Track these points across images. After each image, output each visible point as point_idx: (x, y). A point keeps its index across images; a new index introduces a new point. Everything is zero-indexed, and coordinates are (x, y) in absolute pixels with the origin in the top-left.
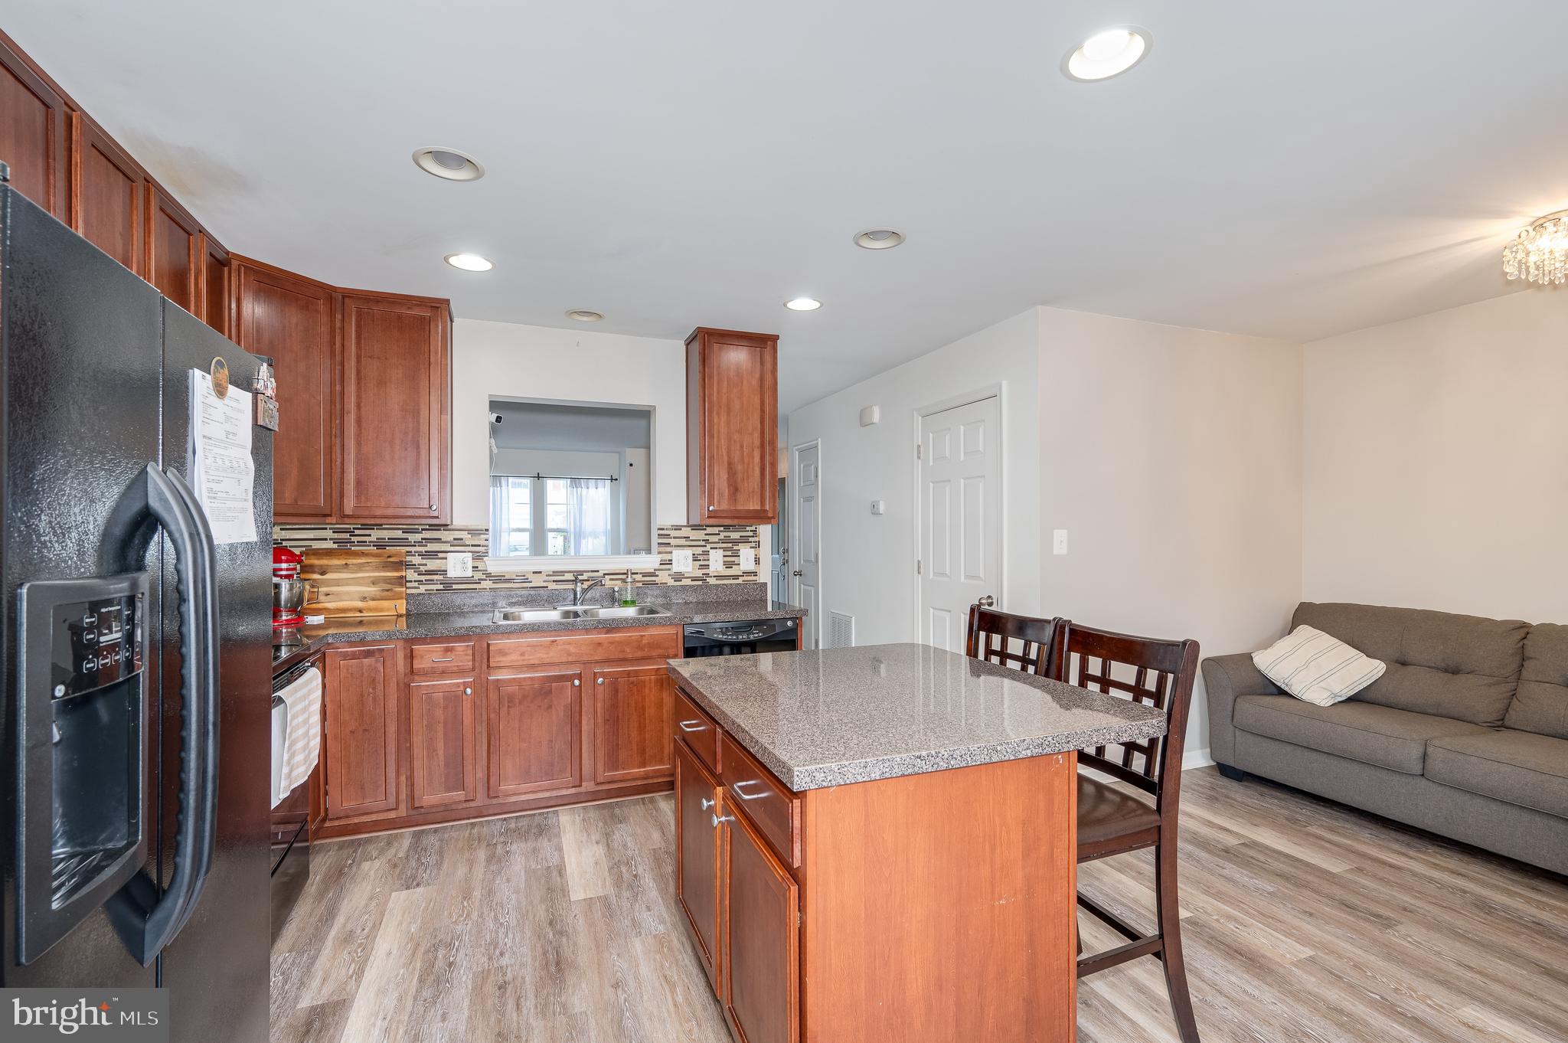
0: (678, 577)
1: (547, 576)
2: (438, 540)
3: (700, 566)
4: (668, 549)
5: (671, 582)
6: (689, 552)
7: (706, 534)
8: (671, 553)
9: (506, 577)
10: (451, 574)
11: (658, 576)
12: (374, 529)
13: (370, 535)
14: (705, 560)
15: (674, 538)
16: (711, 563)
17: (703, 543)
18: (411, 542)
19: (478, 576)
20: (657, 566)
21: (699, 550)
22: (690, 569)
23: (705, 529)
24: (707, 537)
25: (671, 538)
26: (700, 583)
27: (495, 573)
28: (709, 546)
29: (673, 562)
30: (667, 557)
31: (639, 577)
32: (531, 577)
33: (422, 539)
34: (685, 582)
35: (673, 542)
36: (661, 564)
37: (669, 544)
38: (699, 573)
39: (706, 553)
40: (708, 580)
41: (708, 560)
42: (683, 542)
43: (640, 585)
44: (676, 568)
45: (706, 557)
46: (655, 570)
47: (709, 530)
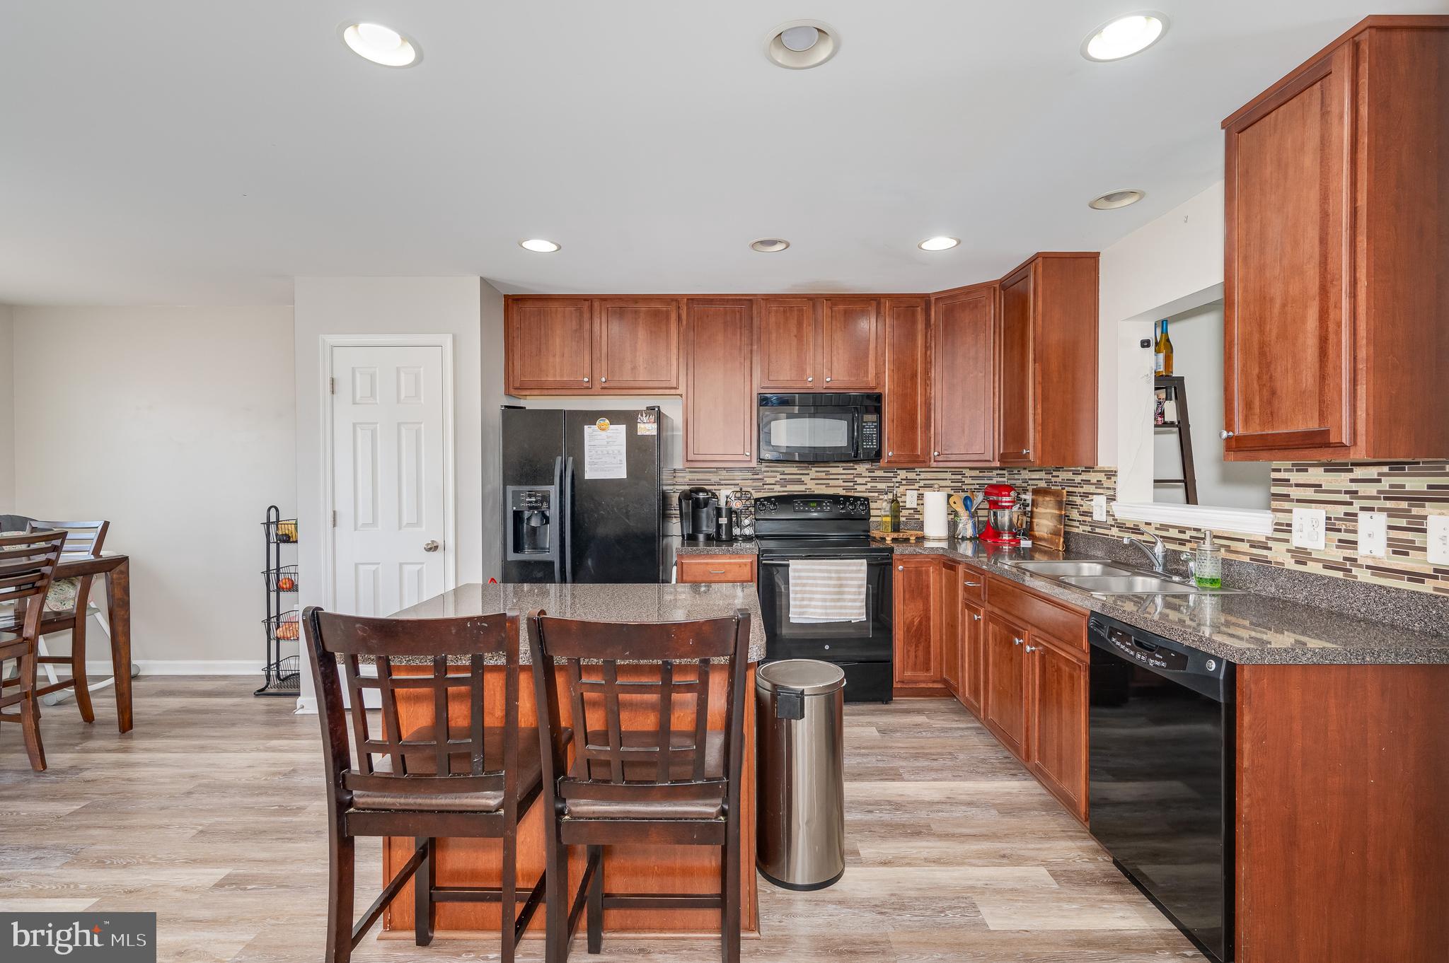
0: (1302, 556)
1: (1157, 529)
2: (1088, 482)
3: (1340, 541)
4: (1286, 505)
5: (1290, 564)
6: (1319, 513)
7: (1352, 481)
8: (1290, 511)
9: (1127, 526)
10: (1095, 517)
11: (1270, 549)
12: (1060, 471)
13: (1058, 476)
14: (1346, 531)
15: (1297, 485)
16: (1361, 537)
17: (1347, 498)
18: (1075, 483)
19: (1111, 521)
20: (1270, 533)
21: (1340, 511)
22: (1320, 544)
23: (1351, 471)
24: (1354, 487)
25: (1291, 486)
26: (1340, 575)
27: (1120, 520)
28: (1357, 504)
29: (1294, 528)
30: (1282, 517)
31: (1244, 547)
32: (1143, 528)
33: (1082, 480)
34: (1314, 568)
35: (1295, 493)
36: (1276, 530)
37: (1289, 496)
38: (1338, 555)
39: (1352, 516)
40: (1355, 571)
41: (1355, 532)
42: (1309, 493)
43: (1247, 559)
44: (1297, 540)
45: (1350, 525)
46: (1268, 538)
47: (1359, 473)
